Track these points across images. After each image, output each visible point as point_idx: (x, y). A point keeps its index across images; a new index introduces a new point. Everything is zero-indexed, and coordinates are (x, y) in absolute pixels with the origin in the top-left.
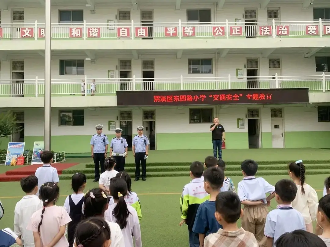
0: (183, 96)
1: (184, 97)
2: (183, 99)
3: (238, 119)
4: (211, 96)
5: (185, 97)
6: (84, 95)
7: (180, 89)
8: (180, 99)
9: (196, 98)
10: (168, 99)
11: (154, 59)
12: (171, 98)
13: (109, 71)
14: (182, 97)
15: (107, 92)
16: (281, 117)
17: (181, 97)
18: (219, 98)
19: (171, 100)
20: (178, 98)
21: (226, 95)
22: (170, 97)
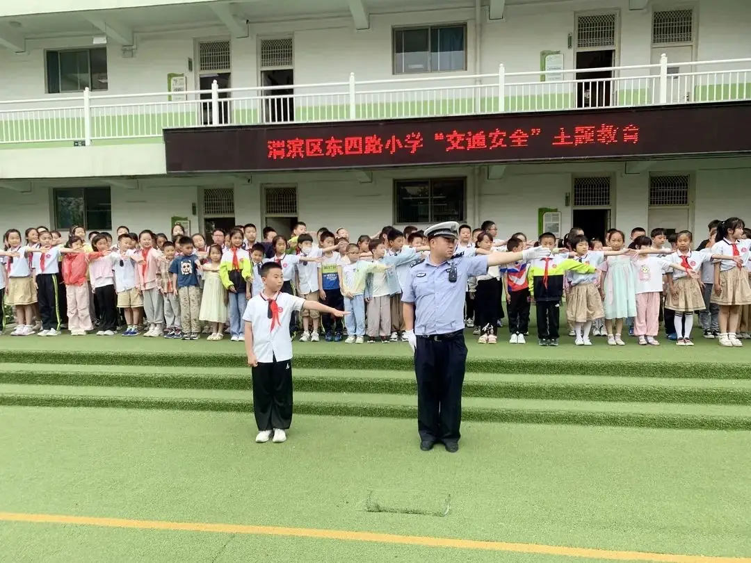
0: (353, 140)
1: (358, 141)
2: (353, 149)
3: (542, 211)
4: (439, 137)
5: (360, 142)
6: (83, 143)
7: (348, 115)
8: (343, 150)
9: (394, 143)
10: (308, 148)
11: (293, 34)
12: (317, 147)
13: (170, 76)
14: (349, 142)
15: (141, 134)
16: (685, 202)
17: (347, 141)
18: (464, 143)
19: (317, 152)
20: (338, 144)
21: (486, 134)
22: (316, 143)
